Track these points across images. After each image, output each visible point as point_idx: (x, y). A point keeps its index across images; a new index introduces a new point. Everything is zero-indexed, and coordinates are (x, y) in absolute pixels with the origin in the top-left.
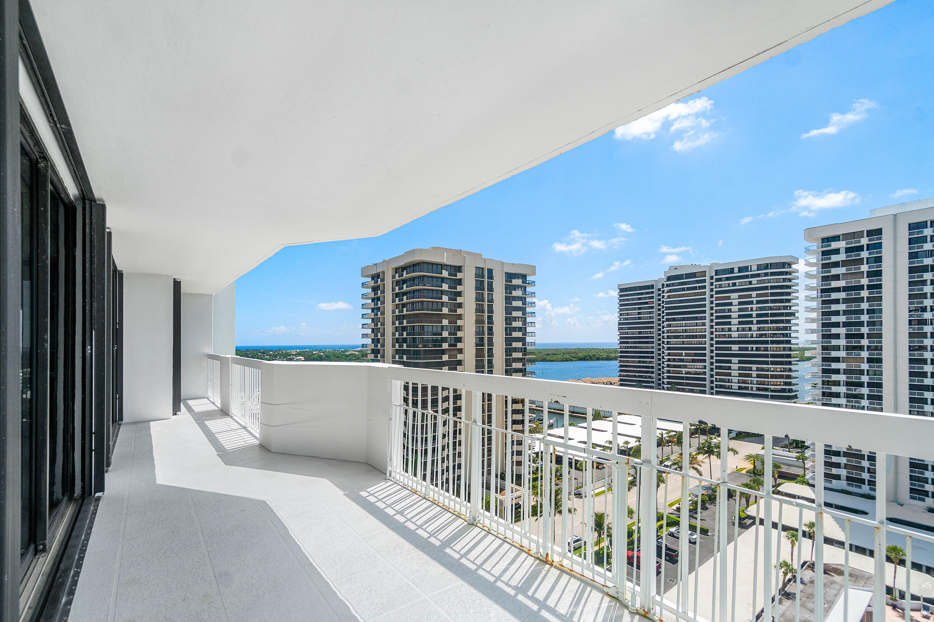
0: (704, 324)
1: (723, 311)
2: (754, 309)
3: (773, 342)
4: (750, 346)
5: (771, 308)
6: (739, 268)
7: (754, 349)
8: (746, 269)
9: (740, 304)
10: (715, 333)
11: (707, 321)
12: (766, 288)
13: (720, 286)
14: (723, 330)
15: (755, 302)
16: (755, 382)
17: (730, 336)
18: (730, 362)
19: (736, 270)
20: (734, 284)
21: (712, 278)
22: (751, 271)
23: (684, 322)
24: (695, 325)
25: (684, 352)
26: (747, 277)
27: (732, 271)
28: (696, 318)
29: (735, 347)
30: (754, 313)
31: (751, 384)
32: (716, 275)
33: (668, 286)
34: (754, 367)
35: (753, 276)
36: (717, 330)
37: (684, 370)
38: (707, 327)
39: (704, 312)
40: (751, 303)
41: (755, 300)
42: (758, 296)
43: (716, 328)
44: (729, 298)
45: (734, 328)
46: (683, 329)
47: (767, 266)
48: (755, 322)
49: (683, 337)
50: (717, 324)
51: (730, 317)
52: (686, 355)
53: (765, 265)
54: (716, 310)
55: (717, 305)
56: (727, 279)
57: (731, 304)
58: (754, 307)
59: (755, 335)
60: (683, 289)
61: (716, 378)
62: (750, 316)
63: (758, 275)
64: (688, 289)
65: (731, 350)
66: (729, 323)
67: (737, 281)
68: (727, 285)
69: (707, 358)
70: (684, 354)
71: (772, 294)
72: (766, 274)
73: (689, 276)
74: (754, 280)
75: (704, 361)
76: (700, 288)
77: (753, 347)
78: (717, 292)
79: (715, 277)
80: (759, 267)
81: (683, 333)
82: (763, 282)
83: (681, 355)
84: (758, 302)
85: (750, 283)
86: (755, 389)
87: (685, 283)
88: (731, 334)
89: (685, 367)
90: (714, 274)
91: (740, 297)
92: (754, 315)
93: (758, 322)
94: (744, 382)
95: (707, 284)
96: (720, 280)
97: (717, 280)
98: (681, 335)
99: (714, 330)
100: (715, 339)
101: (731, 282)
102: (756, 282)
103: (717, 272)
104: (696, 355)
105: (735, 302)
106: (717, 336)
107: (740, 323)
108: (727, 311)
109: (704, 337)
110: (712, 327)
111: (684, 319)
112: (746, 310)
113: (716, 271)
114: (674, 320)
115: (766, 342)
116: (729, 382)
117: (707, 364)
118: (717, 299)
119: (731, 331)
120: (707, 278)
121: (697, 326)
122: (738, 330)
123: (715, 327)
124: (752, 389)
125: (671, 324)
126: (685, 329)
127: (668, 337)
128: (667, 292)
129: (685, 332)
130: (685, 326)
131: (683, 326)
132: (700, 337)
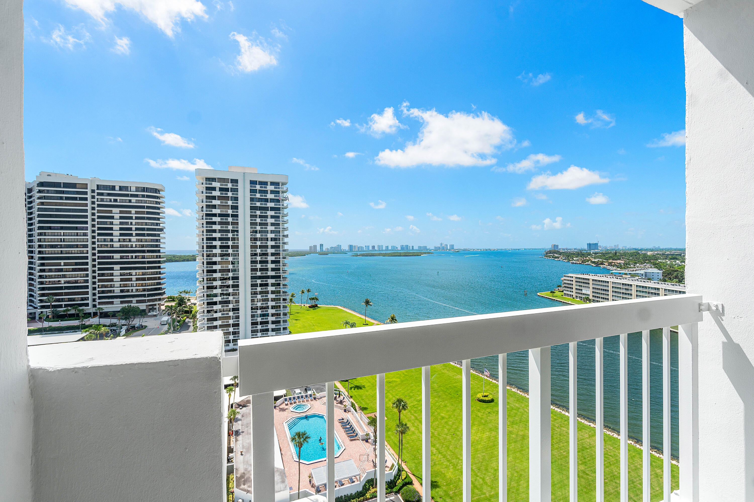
0: (85, 235)
1: (105, 223)
2: (134, 223)
3: (149, 251)
4: (130, 255)
5: (146, 224)
6: (120, 186)
7: (134, 257)
8: (126, 188)
9: (121, 218)
10: (97, 243)
11: (89, 232)
12: (143, 207)
13: (102, 200)
14: (105, 240)
15: (134, 218)
16: (135, 285)
17: (112, 246)
18: (112, 269)
19: (117, 188)
20: (115, 201)
21: (93, 191)
22: (130, 191)
23: (62, 231)
24: (76, 235)
25: (62, 262)
26: (127, 195)
27: (113, 188)
28: (76, 228)
29: (117, 256)
30: (134, 227)
31: (131, 286)
32: (98, 189)
33: (40, 192)
34: (134, 272)
35: (132, 196)
36: (99, 240)
37: (63, 280)
38: (89, 237)
39: (86, 223)
40: (131, 218)
41: (134, 216)
42: (137, 213)
43: (98, 239)
44: (111, 212)
45: (116, 239)
46: (61, 239)
47: (144, 189)
48: (134, 235)
49: (61, 246)
50: (99, 234)
51: (111, 229)
52: (65, 264)
53: (142, 188)
54: (98, 221)
55: (99, 217)
56: (109, 195)
57: (112, 218)
58: (134, 221)
59: (134, 246)
60: (61, 198)
61: (98, 285)
62: (130, 229)
63: (137, 196)
64: (67, 198)
65: (113, 258)
66: (111, 235)
67: (118, 198)
68: (109, 200)
69: (89, 266)
70: (62, 264)
71: (148, 213)
72: (143, 196)
73: (67, 185)
74: (134, 199)
75: (87, 270)
76: (81, 199)
77: (132, 256)
78: (99, 206)
79: (96, 191)
80: (137, 189)
81: (61, 242)
82: (141, 202)
83: (59, 264)
84: (137, 218)
85: (130, 201)
86: (134, 291)
87: (63, 192)
88: (113, 245)
89: (64, 276)
90: (96, 188)
91: (121, 212)
92: (134, 229)
93: (137, 235)
94: (125, 286)
95: (89, 196)
96: (102, 194)
97: (99, 194)
98: (59, 245)
99: (96, 240)
100: (97, 249)
101: (112, 198)
102: (135, 201)
103: (98, 187)
104: (76, 264)
105: (117, 216)
106: (99, 246)
107: (121, 235)
108: (108, 223)
109: (86, 246)
110: (94, 237)
111: (62, 228)
112: (127, 223)
113: (98, 185)
114: (50, 228)
115: (144, 252)
116: (111, 287)
117: (90, 272)
118: (99, 211)
119: (113, 242)
120: (89, 190)
121: (77, 235)
122: (119, 241)
123: (97, 237)
124: (132, 291)
125: (45, 233)
126: (64, 239)
127: (40, 246)
128: (39, 198)
129: (64, 242)
130: (64, 236)
131: (61, 236)
132: (81, 247)
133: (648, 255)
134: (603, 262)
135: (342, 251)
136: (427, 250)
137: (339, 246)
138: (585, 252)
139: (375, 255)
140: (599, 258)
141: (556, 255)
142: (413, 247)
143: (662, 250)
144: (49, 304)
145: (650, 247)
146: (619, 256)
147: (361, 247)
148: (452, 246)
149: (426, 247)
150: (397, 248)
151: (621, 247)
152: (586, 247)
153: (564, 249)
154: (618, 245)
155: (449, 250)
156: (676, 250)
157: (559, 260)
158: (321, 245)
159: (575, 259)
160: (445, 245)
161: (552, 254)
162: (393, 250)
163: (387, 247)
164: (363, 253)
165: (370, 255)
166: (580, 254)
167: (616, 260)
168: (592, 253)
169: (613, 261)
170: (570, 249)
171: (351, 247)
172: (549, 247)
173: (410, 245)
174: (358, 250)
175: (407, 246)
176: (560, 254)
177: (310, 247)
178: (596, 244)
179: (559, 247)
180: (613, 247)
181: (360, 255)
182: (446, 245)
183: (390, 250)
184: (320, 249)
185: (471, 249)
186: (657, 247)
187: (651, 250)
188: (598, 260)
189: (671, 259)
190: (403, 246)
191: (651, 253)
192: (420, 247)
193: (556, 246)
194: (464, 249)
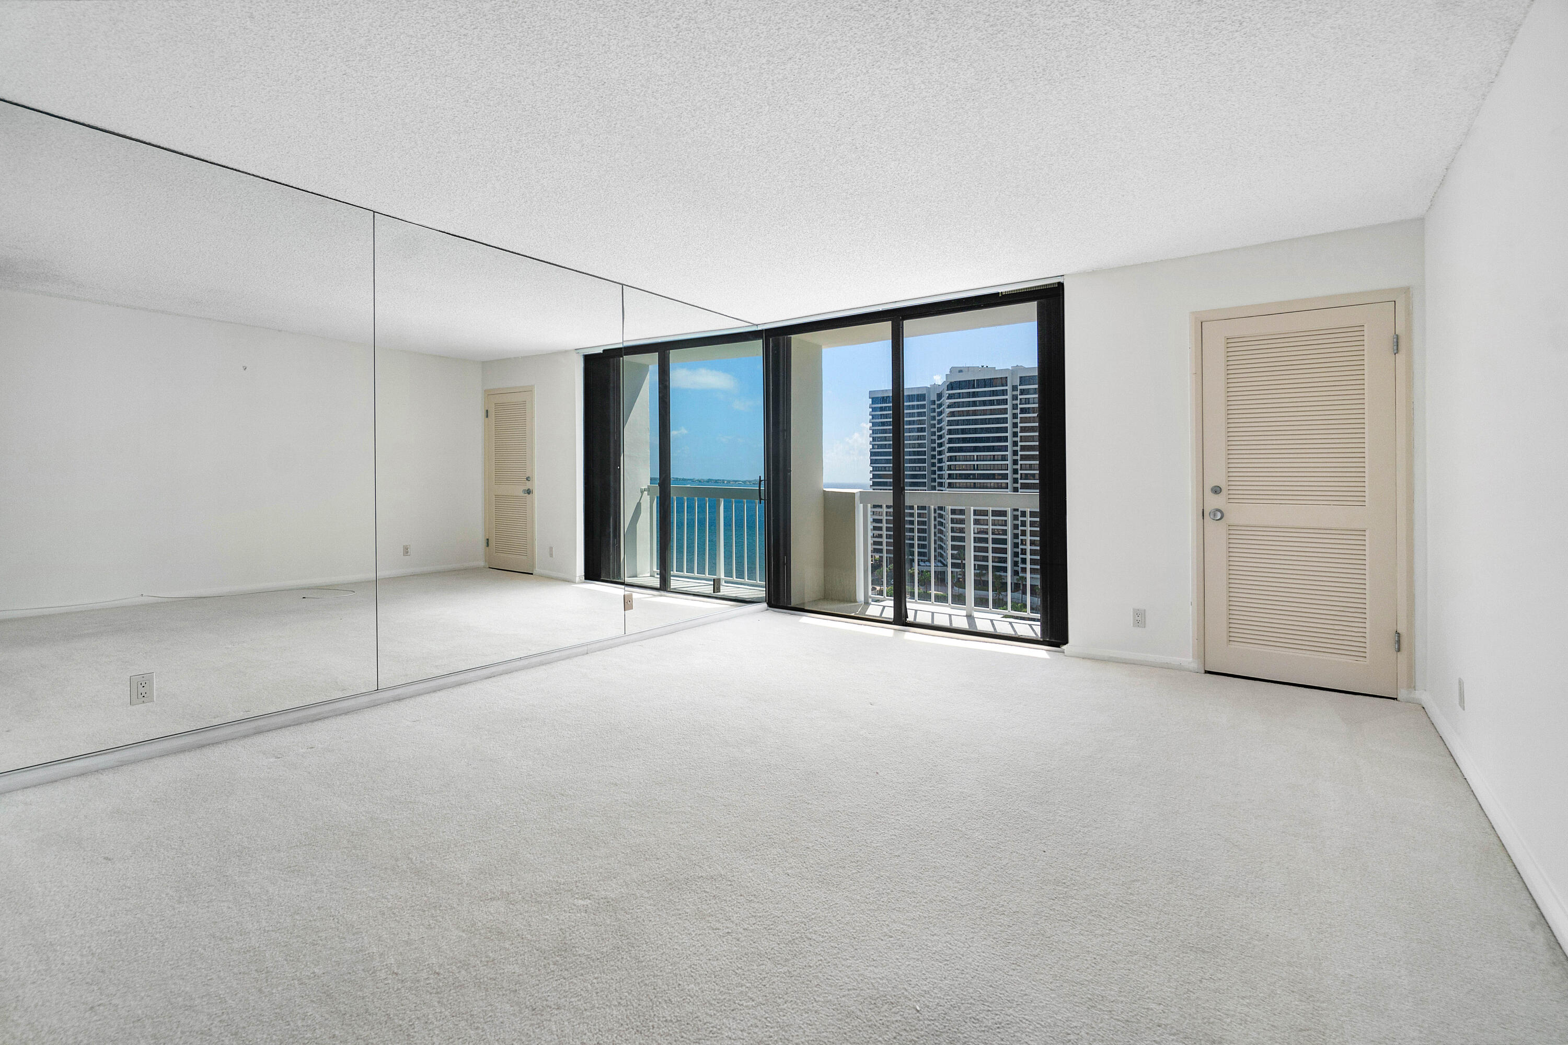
0: (1004, 458)
10: (1020, 472)
11: (1009, 453)
13: (1027, 400)
21: (1014, 388)
23: (975, 454)
24: (992, 459)
28: (993, 449)
33: (950, 397)
36: (1024, 467)
38: (1009, 462)
39: (1005, 439)
43: (1021, 465)
46: (974, 465)
49: (974, 477)
50: (1023, 458)
54: (1021, 436)
60: (974, 404)
64: (983, 404)
73: (981, 383)
76: (999, 402)
78: (1023, 410)
79: (1019, 388)
81: (974, 470)
87: (976, 394)
90: (1018, 383)
95: (1009, 397)
96: (1026, 391)
97: (1023, 392)
98: (971, 474)
99: (1019, 467)
103: (1021, 381)
106: (1023, 476)
109: (1005, 477)
110: (1015, 462)
111: (975, 449)
113: (1021, 378)
114: (961, 450)
118: (1022, 420)
120: (1009, 387)
123: (1020, 462)
125: (956, 456)
126: (977, 465)
127: (950, 476)
128: (949, 407)
129: (977, 470)
130: (977, 461)
131: (974, 461)
132: (1000, 477)
144: (960, 561)
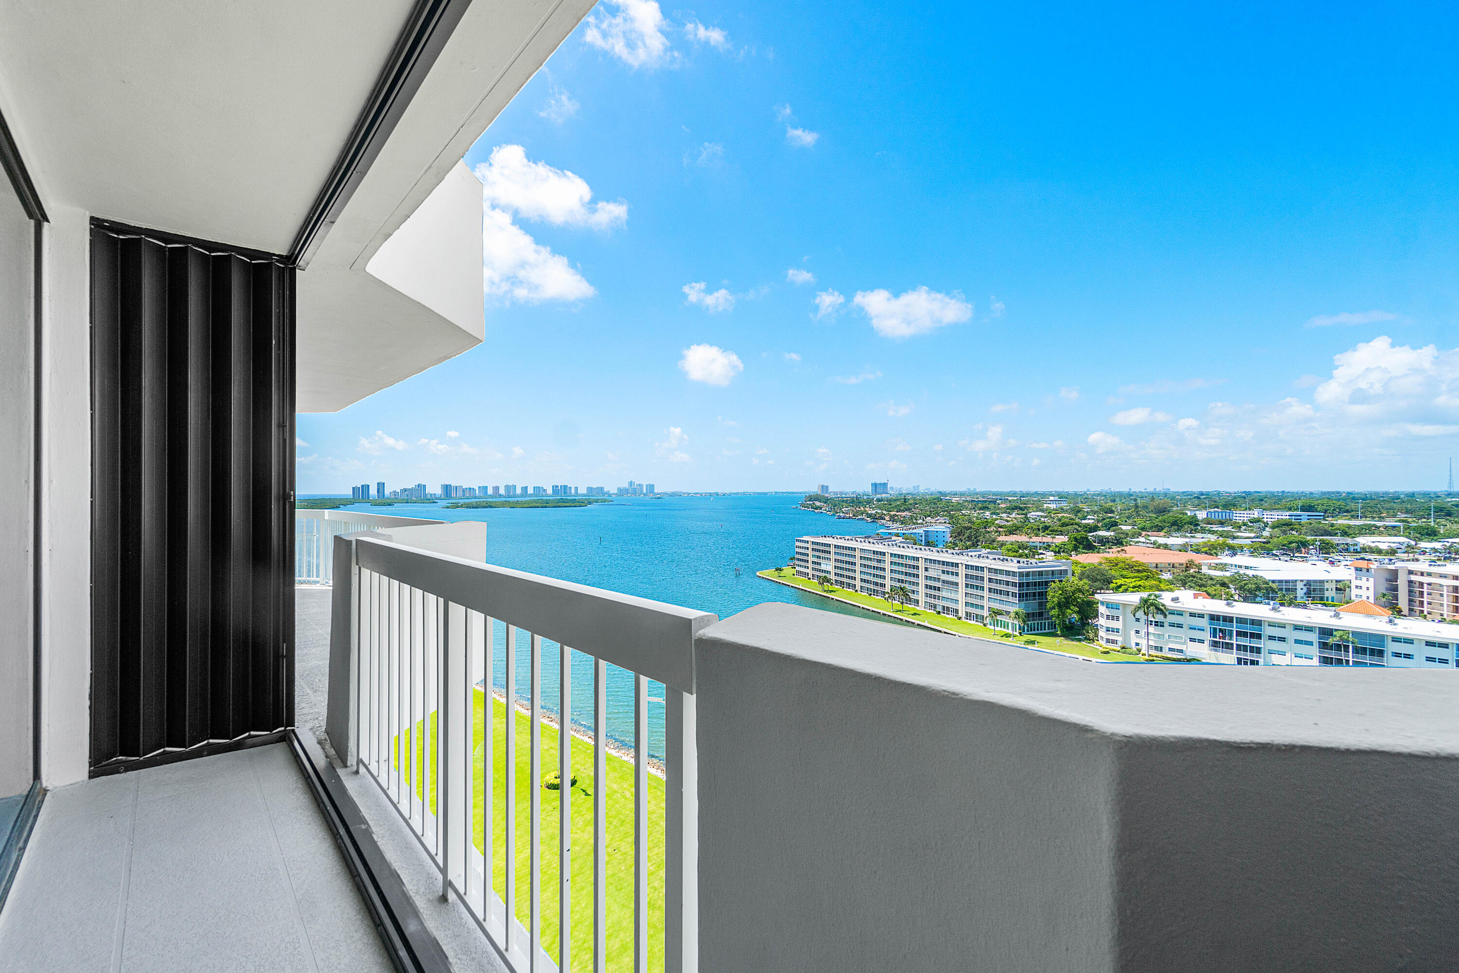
133: (952, 502)
134: (883, 514)
135: (429, 497)
136: (604, 494)
137: (421, 487)
138: (865, 497)
139: (493, 505)
140: (880, 508)
141: (818, 504)
142: (576, 488)
143: (977, 494)
145: (962, 489)
146: (911, 504)
147: (470, 489)
148: (651, 487)
149: (602, 488)
150: (545, 491)
151: (922, 490)
152: (869, 489)
153: (836, 493)
154: (918, 486)
155: (645, 495)
156: (994, 494)
157: (821, 512)
158: (381, 486)
159: (843, 509)
160: (637, 485)
161: (812, 502)
162: (536, 496)
163: (525, 489)
164: (469, 501)
165: (484, 504)
166: (856, 501)
167: (903, 511)
168: (875, 499)
169: (897, 514)
170: (846, 494)
171: (447, 488)
172: (813, 489)
173: (571, 484)
174: (464, 496)
175: (565, 486)
176: (826, 501)
177: (353, 488)
178: (885, 485)
179: (830, 490)
180: (912, 491)
181: (461, 506)
182: (640, 485)
183: (530, 495)
184: (378, 492)
185: (684, 494)
186: (972, 489)
187: (962, 494)
188: (876, 512)
189: (980, 509)
190: (557, 487)
191: (957, 499)
192: (590, 489)
193: (825, 488)
194: (672, 493)
